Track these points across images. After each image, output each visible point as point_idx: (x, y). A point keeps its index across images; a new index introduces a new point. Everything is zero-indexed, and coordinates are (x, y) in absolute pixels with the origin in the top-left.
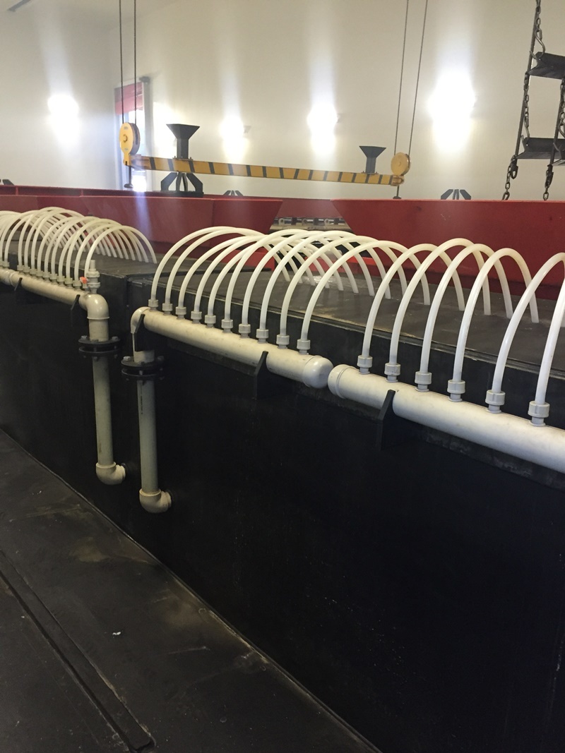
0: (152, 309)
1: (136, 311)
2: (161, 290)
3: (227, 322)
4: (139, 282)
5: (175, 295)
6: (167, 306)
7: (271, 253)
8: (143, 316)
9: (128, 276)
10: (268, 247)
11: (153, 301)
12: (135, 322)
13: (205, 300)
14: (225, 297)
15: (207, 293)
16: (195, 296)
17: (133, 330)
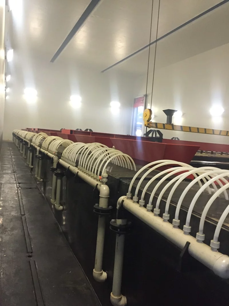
0: (128, 198)
1: (121, 197)
2: (134, 188)
3: (166, 215)
4: (125, 182)
5: (140, 192)
6: (135, 198)
7: (197, 179)
8: (123, 201)
9: (120, 178)
10: (195, 175)
11: (129, 194)
12: (119, 203)
13: (155, 199)
14: (167, 199)
15: (157, 194)
16: (151, 195)
17: (118, 207)
